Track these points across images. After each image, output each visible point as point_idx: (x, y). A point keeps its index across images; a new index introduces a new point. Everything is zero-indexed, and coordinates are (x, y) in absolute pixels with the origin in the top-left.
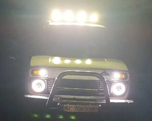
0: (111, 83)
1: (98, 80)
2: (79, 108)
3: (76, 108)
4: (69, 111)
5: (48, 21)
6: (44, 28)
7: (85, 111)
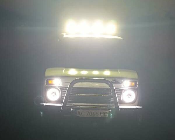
0: (121, 90)
1: (109, 88)
2: (91, 113)
3: (88, 113)
4: (81, 116)
5: (63, 34)
6: (59, 40)
7: (96, 116)
